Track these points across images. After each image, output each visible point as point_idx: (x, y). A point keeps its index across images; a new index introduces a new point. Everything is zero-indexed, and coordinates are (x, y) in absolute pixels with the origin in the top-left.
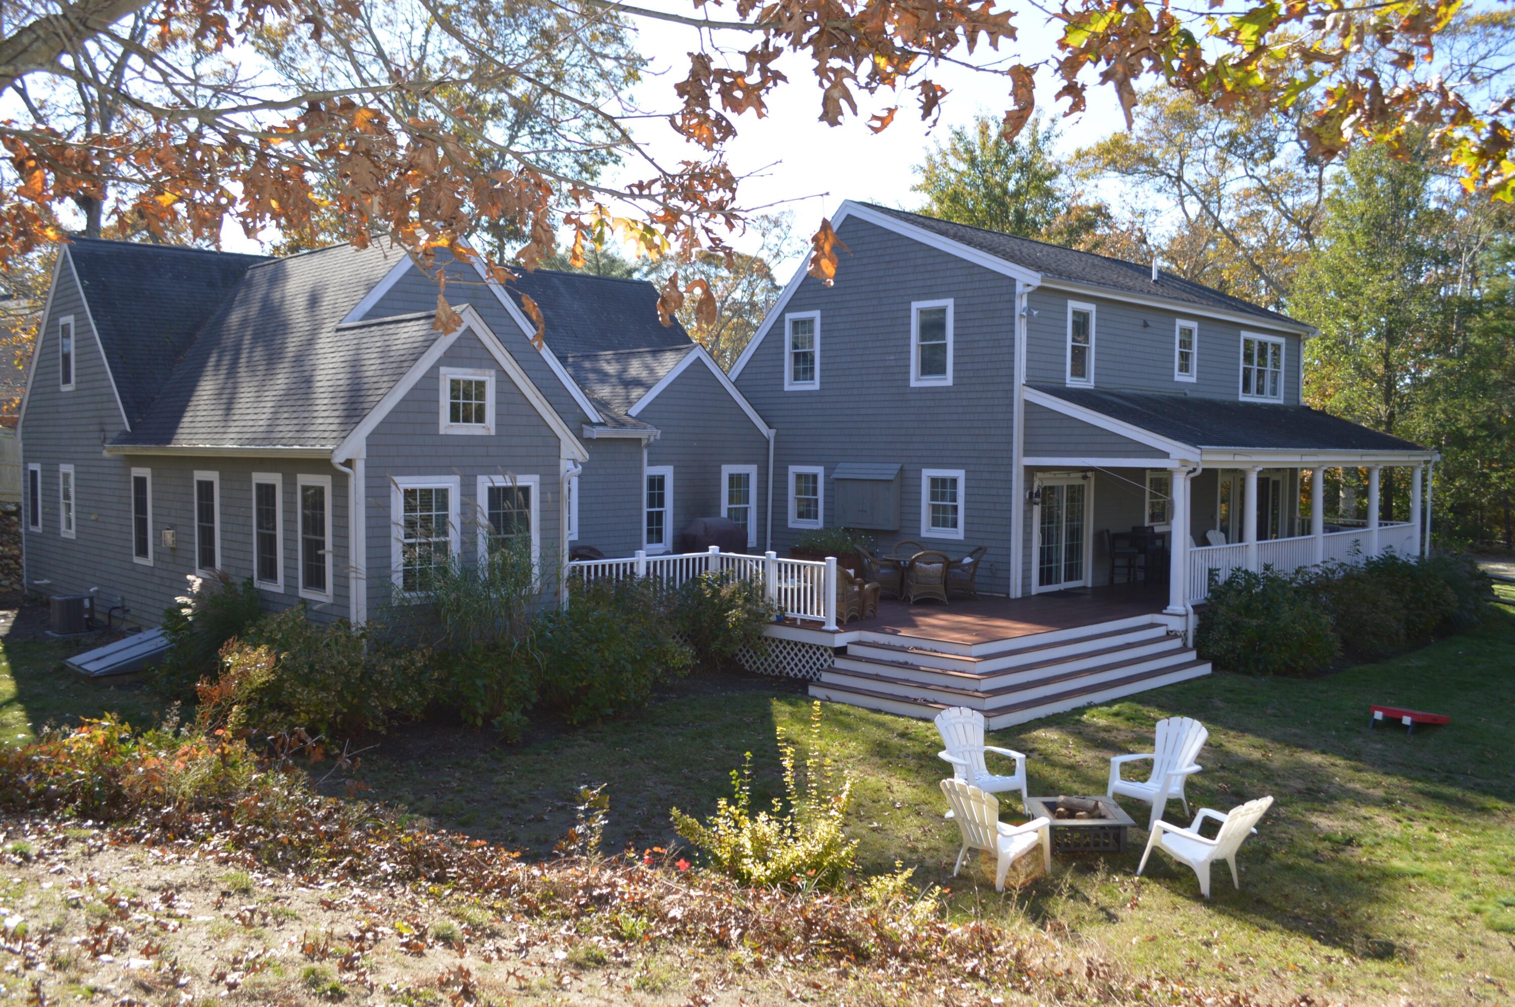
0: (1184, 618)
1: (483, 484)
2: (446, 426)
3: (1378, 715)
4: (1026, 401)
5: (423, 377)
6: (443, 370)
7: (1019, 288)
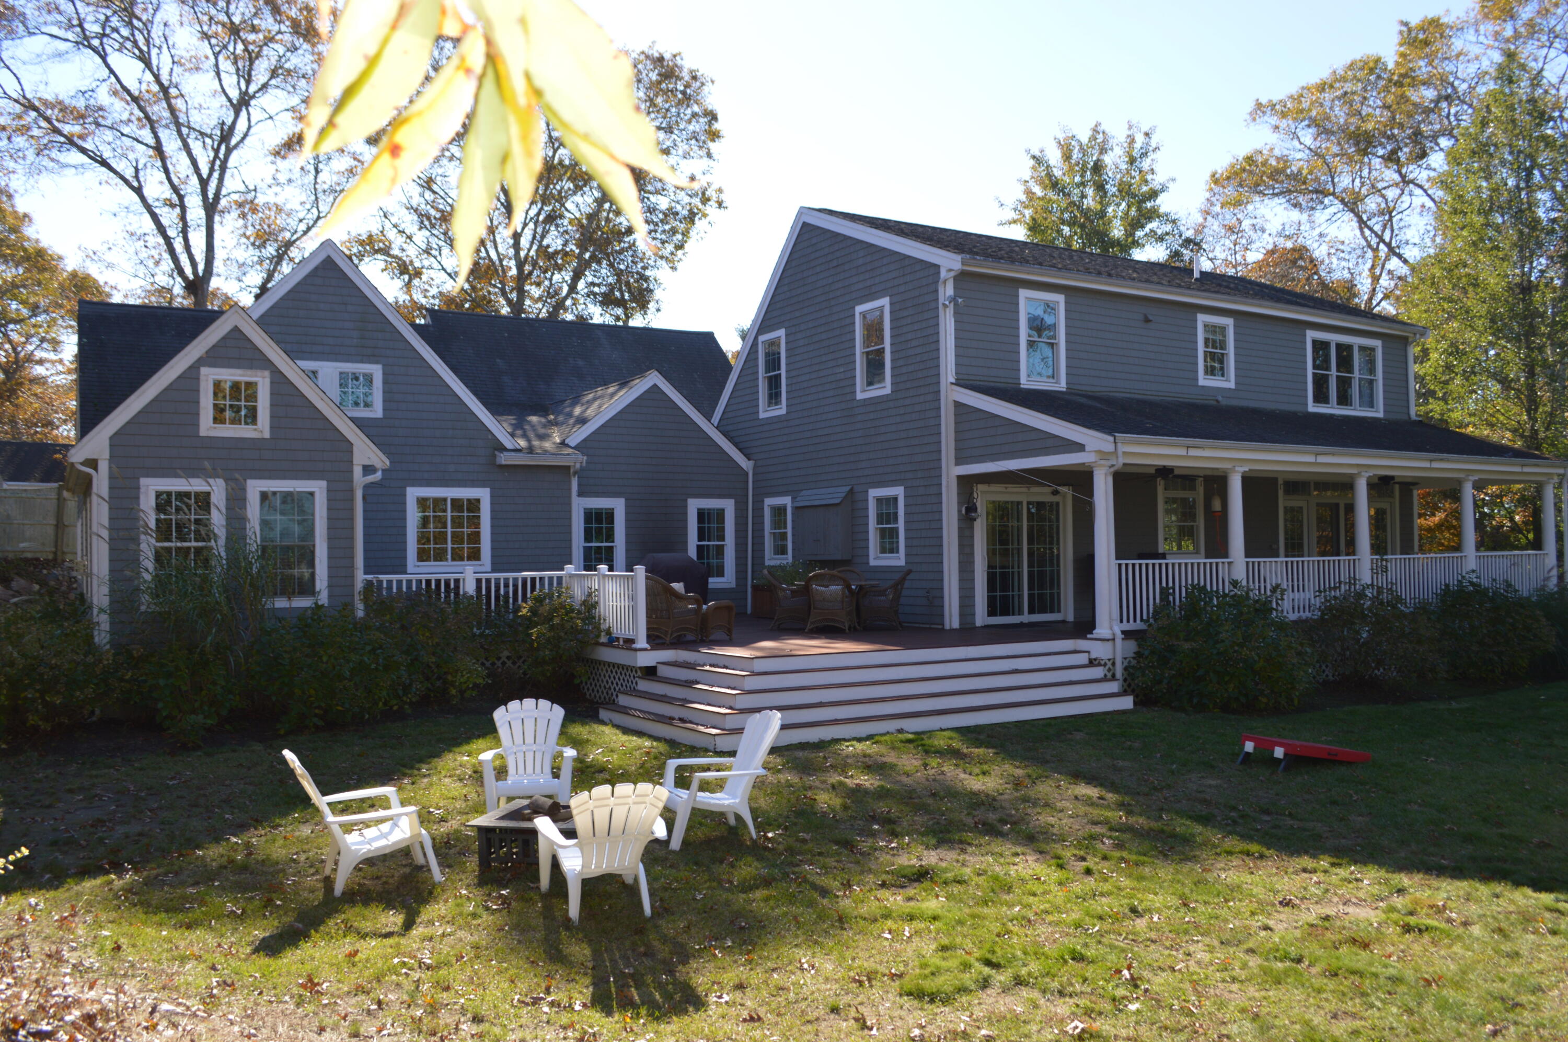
0: (1110, 643)
1: (255, 488)
2: (207, 426)
3: (1249, 746)
4: (955, 402)
5: (180, 377)
6: (204, 371)
7: (943, 274)
